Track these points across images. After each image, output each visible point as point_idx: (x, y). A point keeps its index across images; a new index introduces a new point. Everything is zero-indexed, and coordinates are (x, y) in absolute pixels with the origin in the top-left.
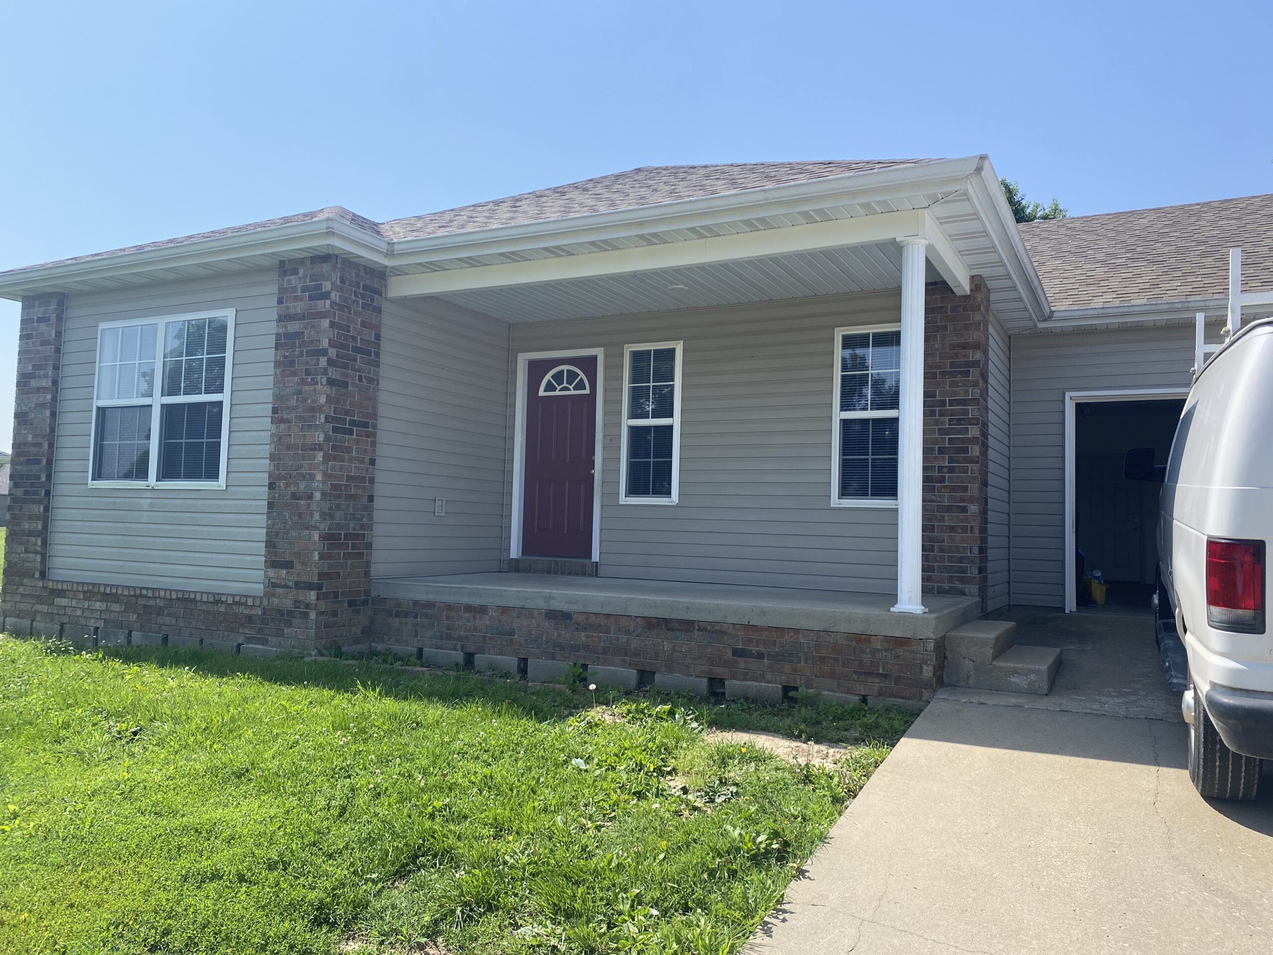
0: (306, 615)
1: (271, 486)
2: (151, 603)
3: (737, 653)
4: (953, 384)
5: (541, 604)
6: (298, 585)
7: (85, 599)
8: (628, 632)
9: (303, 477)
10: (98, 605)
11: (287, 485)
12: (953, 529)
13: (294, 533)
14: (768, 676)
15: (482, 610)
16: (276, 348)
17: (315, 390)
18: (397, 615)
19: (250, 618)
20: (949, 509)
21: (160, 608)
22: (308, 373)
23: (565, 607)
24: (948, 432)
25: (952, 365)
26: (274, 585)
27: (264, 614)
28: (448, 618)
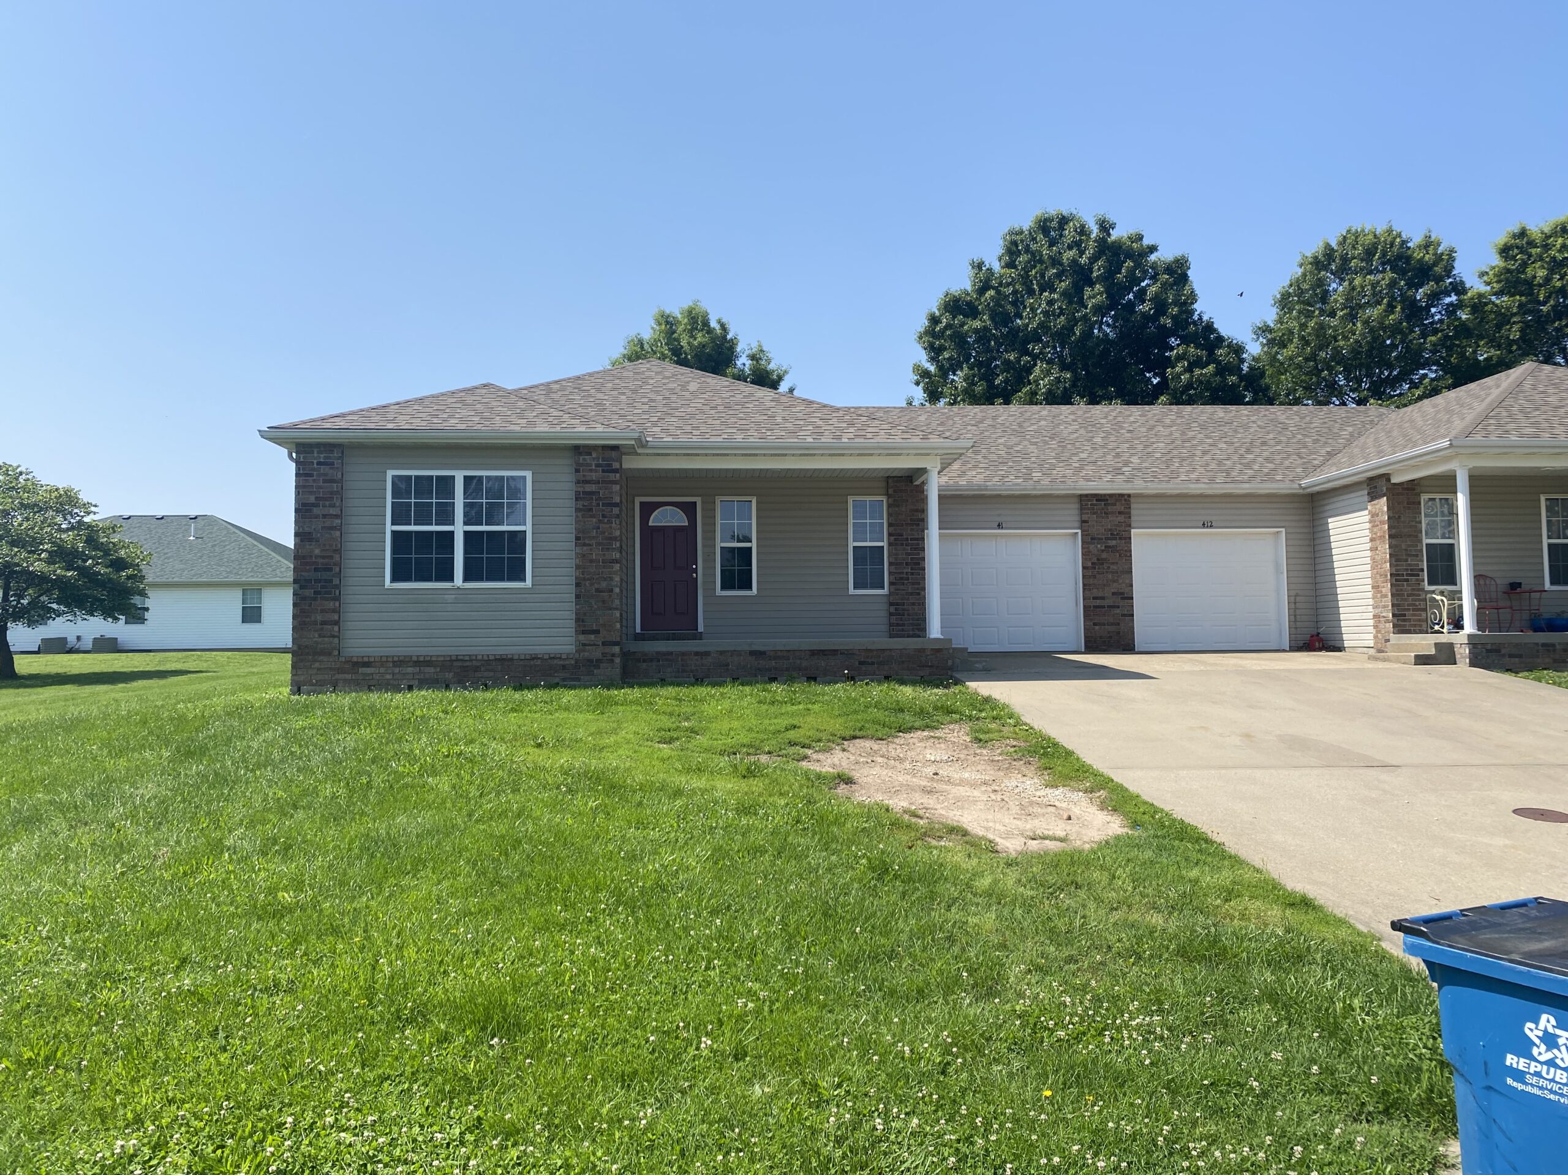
0: (612, 661)
1: (578, 585)
2: (468, 664)
3: (861, 663)
4: (912, 530)
5: (747, 648)
6: (604, 644)
7: (394, 666)
8: (801, 659)
9: (605, 579)
10: (410, 670)
11: (592, 584)
12: (913, 604)
13: (598, 612)
14: (877, 673)
15: (707, 654)
16: (577, 499)
17: (611, 527)
18: (644, 661)
19: (564, 667)
20: (912, 594)
21: (477, 667)
22: (604, 516)
23: (762, 649)
24: (909, 554)
25: (911, 520)
26: (584, 645)
27: (576, 663)
28: (682, 660)
